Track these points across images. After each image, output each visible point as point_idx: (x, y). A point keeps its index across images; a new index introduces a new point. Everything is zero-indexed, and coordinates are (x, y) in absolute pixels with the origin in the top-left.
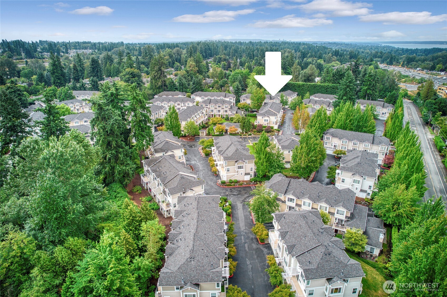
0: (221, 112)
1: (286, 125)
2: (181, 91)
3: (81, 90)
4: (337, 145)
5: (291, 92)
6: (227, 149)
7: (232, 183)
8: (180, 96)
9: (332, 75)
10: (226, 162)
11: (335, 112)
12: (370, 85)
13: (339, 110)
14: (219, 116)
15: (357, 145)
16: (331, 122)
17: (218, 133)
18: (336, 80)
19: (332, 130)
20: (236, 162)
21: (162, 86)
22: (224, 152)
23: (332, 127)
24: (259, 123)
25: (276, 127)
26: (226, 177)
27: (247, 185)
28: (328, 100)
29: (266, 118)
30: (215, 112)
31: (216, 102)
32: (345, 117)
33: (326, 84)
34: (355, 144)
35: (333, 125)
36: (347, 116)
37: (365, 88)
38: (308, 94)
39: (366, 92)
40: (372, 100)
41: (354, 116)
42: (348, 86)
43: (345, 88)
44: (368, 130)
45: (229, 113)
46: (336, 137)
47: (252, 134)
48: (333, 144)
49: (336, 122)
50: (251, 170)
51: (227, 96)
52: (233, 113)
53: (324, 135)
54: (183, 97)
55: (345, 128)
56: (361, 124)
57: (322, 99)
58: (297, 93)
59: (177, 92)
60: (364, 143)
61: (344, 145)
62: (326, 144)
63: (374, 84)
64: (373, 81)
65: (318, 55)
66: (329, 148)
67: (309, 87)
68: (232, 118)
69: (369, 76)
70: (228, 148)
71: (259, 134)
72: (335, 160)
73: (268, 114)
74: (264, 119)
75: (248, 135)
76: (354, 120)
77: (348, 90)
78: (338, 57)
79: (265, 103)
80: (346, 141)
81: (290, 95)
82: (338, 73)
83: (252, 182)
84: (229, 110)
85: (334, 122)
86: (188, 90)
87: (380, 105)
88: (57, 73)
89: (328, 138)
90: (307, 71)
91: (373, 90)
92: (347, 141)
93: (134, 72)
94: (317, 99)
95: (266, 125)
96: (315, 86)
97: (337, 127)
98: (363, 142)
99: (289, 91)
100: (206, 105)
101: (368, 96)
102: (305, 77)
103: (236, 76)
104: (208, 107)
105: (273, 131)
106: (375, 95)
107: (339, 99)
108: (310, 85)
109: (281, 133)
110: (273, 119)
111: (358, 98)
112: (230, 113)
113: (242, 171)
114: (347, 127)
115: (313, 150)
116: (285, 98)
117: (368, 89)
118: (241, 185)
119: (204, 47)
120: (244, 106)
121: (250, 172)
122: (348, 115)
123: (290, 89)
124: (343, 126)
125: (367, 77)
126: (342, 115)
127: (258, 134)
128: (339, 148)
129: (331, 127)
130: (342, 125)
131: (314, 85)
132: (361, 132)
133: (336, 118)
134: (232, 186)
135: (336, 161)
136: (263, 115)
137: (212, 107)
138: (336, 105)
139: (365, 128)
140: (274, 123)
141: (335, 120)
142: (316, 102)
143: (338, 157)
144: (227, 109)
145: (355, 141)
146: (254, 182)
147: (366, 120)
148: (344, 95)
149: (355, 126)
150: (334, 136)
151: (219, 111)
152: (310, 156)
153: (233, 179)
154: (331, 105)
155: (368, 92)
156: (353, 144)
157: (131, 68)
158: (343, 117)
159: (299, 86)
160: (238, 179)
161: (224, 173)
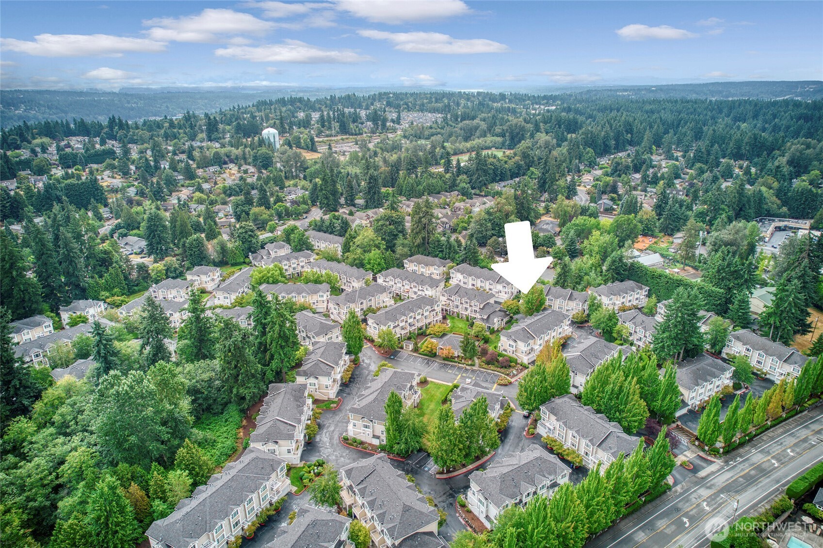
0: (468, 311)
6: (368, 395)
7: (355, 442)
17: (426, 352)
20: (362, 418)
24: (502, 346)
25: (525, 359)
26: (352, 432)
27: (371, 452)
31: (466, 293)
45: (478, 315)
47: (477, 364)
50: (383, 434)
52: (483, 317)
58: (648, 288)
60: (584, 441)
61: (562, 432)
70: (371, 394)
74: (509, 342)
75: (468, 365)
84: (479, 311)
89: (545, 413)
99: (631, 281)
100: (450, 296)
104: (452, 299)
105: (511, 367)
110: (522, 346)
112: (479, 317)
113: (369, 431)
118: (365, 449)
121: (380, 435)
127: (485, 366)
128: (555, 434)
134: (354, 446)
136: (509, 336)
137: (456, 300)
140: (523, 352)
144: (477, 309)
145: (574, 433)
146: (382, 450)
150: (553, 411)
153: (358, 437)
160: (363, 439)
161: (350, 427)
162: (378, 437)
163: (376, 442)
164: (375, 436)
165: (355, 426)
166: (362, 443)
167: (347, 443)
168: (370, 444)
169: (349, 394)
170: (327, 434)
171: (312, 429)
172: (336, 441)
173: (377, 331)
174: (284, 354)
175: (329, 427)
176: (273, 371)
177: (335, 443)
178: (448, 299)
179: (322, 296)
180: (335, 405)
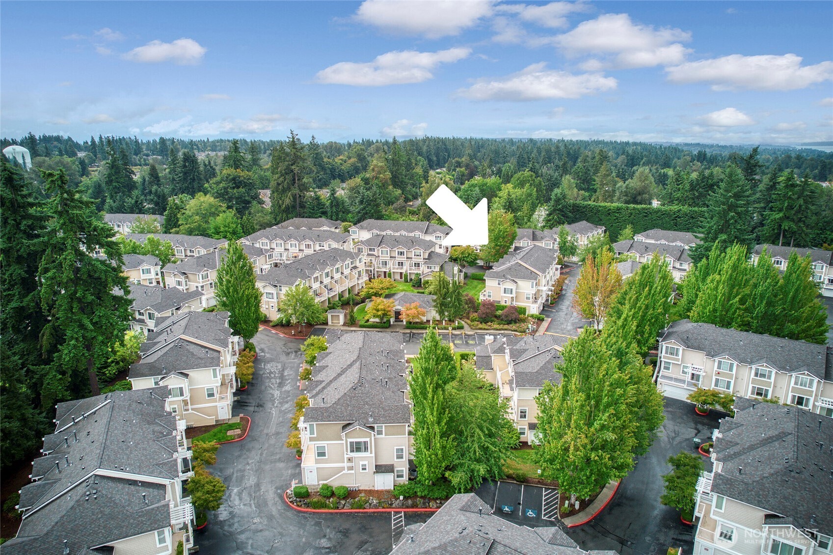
0: (405, 267)
1: (566, 304)
2: (334, 218)
3: (132, 212)
4: (702, 374)
5: (589, 224)
6: (335, 379)
7: (329, 498)
8: (325, 228)
9: (687, 187)
10: (311, 426)
11: (697, 273)
12: (790, 207)
13: (707, 267)
14: (401, 278)
15: (769, 377)
16: (684, 301)
17: (377, 320)
18: (698, 198)
19: (686, 326)
20: (345, 427)
21: (294, 207)
22: (324, 388)
23: (688, 317)
24: (489, 296)
25: (534, 309)
26: (315, 473)
27: (381, 510)
28: (679, 244)
29: (509, 285)
30: (392, 267)
31: (397, 241)
32: (727, 289)
33: (675, 208)
34: (763, 376)
35: (689, 310)
36: (733, 287)
37: (777, 216)
38: (628, 231)
39: (780, 226)
40: (797, 245)
41: (755, 286)
42: (732, 207)
43: (724, 210)
44: (804, 331)
45: (424, 269)
46: (699, 348)
47: (466, 326)
48: (690, 371)
49: (698, 302)
50: (400, 457)
51: (430, 230)
52: (433, 269)
53: (660, 339)
54: (333, 230)
55: (725, 322)
56: (778, 310)
57: (663, 242)
58: (604, 228)
59: (323, 219)
60: (794, 374)
61: (725, 375)
62: (667, 368)
63: (800, 206)
64: (798, 198)
65: (662, 161)
66: (676, 380)
67: (631, 214)
68: (427, 282)
69: (787, 187)
70: (339, 375)
71: (484, 326)
72: (696, 423)
73: (517, 273)
74: (503, 287)
75: (454, 329)
76: (754, 299)
77: (733, 217)
78: (706, 163)
79: (517, 249)
80: (732, 365)
81: (583, 232)
82: (703, 182)
83: (397, 498)
84: (425, 263)
85: (694, 302)
86: (350, 215)
87: (822, 260)
88: (118, 182)
89: (673, 352)
90: (634, 183)
91: (800, 220)
92: (735, 363)
93: (239, 177)
94: (653, 241)
95: (508, 304)
96: (648, 213)
97: (700, 319)
98: (792, 370)
99: (585, 222)
100: (370, 250)
101: (784, 236)
102: (626, 195)
103: (471, 191)
104: (375, 253)
105: (524, 321)
106: (806, 234)
107: (705, 240)
108: (634, 209)
109: (545, 325)
110: (526, 287)
111: (758, 241)
112: (426, 270)
113: (366, 459)
114: (732, 319)
115: (608, 405)
116: (569, 238)
117: (786, 218)
118: (360, 507)
119: (435, 145)
120: (462, 253)
121: (394, 461)
122: (734, 283)
123: (587, 220)
124: (721, 315)
125: (780, 190)
126: (718, 282)
127: (480, 326)
128: (707, 385)
129: (684, 315)
130: (715, 310)
131: (644, 209)
132: (778, 335)
133: (699, 289)
134: (329, 508)
135: (700, 427)
136: (502, 276)
137: (383, 253)
138: (697, 256)
139: (792, 322)
140: (528, 298)
141: (697, 296)
142: (647, 248)
143: (704, 411)
144: (420, 260)
145: (764, 368)
146: (405, 497)
147: (794, 298)
148: (721, 231)
149: (757, 316)
150: (690, 343)
151: (401, 264)
152: (597, 425)
153: (336, 482)
154: (685, 255)
155: (786, 225)
156: (756, 375)
157: (237, 167)
158: (721, 287)
159: (609, 212)
160: (352, 483)
161: (309, 461)
162: (389, 469)
163: (385, 483)
164: (381, 469)
165: (321, 454)
166: (350, 494)
167: (308, 505)
168: (370, 492)
169: (260, 406)
170: (245, 495)
171: (209, 487)
172: (275, 507)
173: (275, 300)
174: (94, 324)
175: (240, 480)
176: (63, 373)
177: (274, 512)
178: (368, 255)
179: (149, 271)
180: (238, 431)
